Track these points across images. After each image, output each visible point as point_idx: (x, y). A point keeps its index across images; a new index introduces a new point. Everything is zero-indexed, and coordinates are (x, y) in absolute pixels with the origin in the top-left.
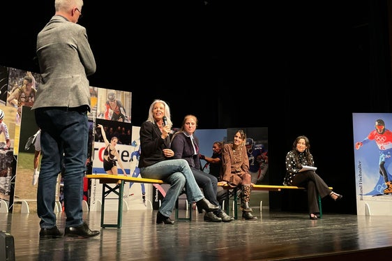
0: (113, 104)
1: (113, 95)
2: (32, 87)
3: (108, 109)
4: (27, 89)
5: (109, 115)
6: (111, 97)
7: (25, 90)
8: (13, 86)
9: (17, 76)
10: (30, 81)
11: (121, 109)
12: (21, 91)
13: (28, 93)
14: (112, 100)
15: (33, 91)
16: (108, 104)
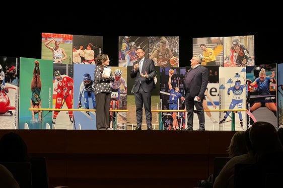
0: (238, 48)
1: (236, 41)
2: (166, 47)
3: (233, 53)
4: (163, 49)
5: (234, 58)
6: (235, 43)
7: (161, 50)
8: (152, 49)
9: (155, 41)
10: (164, 43)
11: (245, 51)
12: (159, 51)
13: (164, 51)
14: (236, 45)
15: (167, 49)
16: (232, 49)
